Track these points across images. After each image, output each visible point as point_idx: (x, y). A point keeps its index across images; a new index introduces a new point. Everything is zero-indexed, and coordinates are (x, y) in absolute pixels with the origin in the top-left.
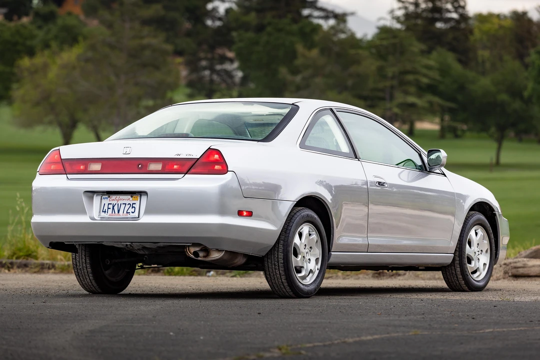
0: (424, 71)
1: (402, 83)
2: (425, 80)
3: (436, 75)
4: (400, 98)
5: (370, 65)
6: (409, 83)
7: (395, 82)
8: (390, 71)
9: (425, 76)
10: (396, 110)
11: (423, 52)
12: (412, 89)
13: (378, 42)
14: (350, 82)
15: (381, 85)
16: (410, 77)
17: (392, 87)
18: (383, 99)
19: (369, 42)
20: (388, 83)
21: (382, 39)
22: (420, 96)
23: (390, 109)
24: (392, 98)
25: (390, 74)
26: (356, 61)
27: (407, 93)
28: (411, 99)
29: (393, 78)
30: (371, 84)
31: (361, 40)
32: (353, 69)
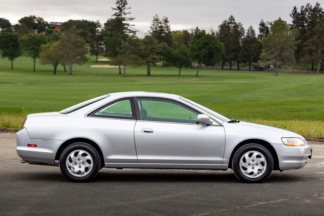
0: (159, 48)
1: (152, 52)
2: (159, 51)
3: (161, 49)
4: (151, 56)
5: (143, 47)
6: (154, 52)
7: (150, 52)
8: (149, 48)
9: (159, 50)
10: (150, 60)
11: (158, 43)
12: (155, 54)
13: (145, 40)
14: (137, 52)
15: (146, 53)
16: (154, 50)
17: (149, 53)
18: (147, 57)
19: (142, 40)
20: (148, 52)
21: (146, 39)
22: (157, 56)
23: (149, 59)
24: (149, 56)
25: (149, 49)
26: (139, 46)
27: (153, 55)
28: (155, 57)
29: (149, 50)
30: (143, 52)
31: (140, 39)
32: (138, 48)
